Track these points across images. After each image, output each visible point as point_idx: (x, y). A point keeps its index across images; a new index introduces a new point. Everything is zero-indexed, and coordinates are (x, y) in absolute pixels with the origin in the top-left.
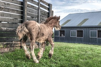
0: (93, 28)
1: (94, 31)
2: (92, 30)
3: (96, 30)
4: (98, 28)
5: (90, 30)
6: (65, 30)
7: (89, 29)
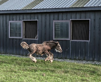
0: (60, 15)
2: (58, 19)
3: (67, 19)
4: (73, 15)
5: (54, 19)
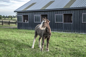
0: (58, 12)
1: (60, 14)
3: (61, 14)
5: (55, 14)
6: (29, 14)
7: (54, 12)
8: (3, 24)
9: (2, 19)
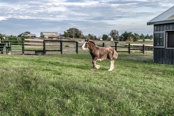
8: (131, 51)
9: (139, 41)
